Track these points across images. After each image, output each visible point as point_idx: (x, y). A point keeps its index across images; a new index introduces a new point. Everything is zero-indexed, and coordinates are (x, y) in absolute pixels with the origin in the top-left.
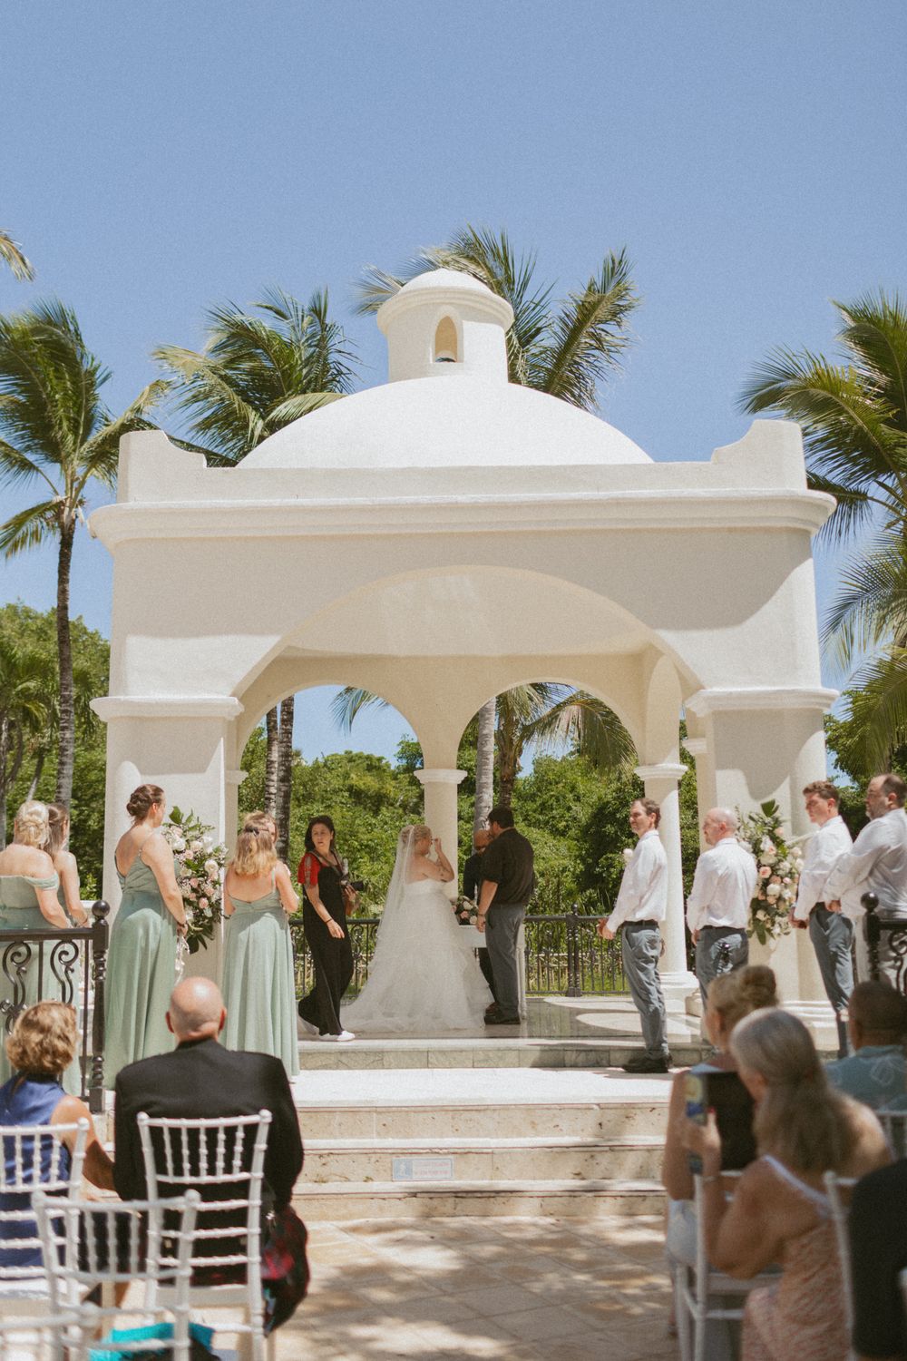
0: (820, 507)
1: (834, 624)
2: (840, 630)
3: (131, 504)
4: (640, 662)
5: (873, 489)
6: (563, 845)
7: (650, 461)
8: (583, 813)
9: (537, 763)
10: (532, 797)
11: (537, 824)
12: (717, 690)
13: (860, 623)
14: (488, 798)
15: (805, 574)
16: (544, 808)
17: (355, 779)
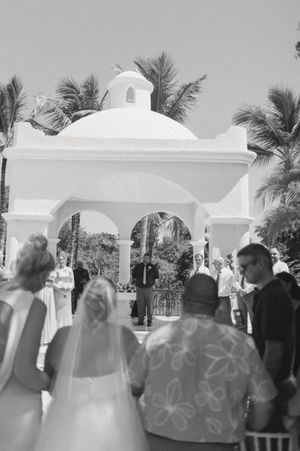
0: (251, 156)
1: (258, 196)
2: (261, 198)
3: (17, 147)
4: (192, 207)
5: (275, 151)
6: (172, 265)
7: (196, 138)
8: (178, 255)
9: (164, 238)
10: (162, 250)
11: (163, 258)
12: (215, 217)
13: (268, 196)
14: (144, 250)
15: (245, 179)
16: (166, 253)
17: (104, 242)
